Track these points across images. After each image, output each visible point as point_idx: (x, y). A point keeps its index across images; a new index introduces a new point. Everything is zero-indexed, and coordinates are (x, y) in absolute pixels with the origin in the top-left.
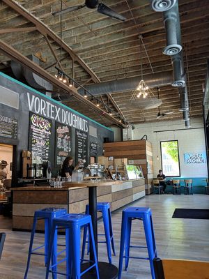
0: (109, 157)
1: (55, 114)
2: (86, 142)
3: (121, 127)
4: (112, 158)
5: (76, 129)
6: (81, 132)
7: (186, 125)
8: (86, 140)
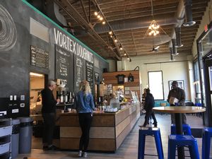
0: (108, 84)
1: (72, 47)
2: (92, 72)
3: (116, 60)
4: (111, 85)
5: (86, 61)
6: (90, 63)
7: (172, 59)
8: (93, 70)
